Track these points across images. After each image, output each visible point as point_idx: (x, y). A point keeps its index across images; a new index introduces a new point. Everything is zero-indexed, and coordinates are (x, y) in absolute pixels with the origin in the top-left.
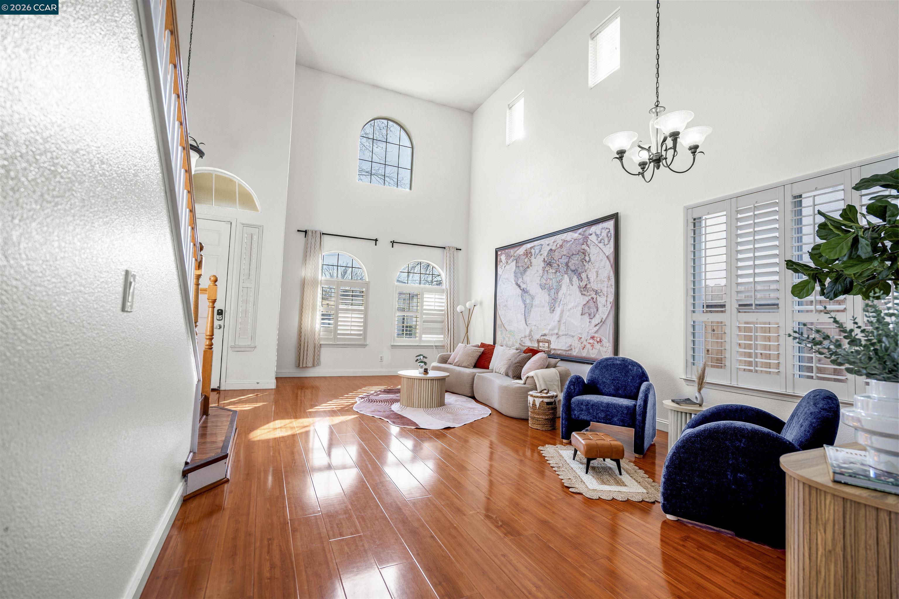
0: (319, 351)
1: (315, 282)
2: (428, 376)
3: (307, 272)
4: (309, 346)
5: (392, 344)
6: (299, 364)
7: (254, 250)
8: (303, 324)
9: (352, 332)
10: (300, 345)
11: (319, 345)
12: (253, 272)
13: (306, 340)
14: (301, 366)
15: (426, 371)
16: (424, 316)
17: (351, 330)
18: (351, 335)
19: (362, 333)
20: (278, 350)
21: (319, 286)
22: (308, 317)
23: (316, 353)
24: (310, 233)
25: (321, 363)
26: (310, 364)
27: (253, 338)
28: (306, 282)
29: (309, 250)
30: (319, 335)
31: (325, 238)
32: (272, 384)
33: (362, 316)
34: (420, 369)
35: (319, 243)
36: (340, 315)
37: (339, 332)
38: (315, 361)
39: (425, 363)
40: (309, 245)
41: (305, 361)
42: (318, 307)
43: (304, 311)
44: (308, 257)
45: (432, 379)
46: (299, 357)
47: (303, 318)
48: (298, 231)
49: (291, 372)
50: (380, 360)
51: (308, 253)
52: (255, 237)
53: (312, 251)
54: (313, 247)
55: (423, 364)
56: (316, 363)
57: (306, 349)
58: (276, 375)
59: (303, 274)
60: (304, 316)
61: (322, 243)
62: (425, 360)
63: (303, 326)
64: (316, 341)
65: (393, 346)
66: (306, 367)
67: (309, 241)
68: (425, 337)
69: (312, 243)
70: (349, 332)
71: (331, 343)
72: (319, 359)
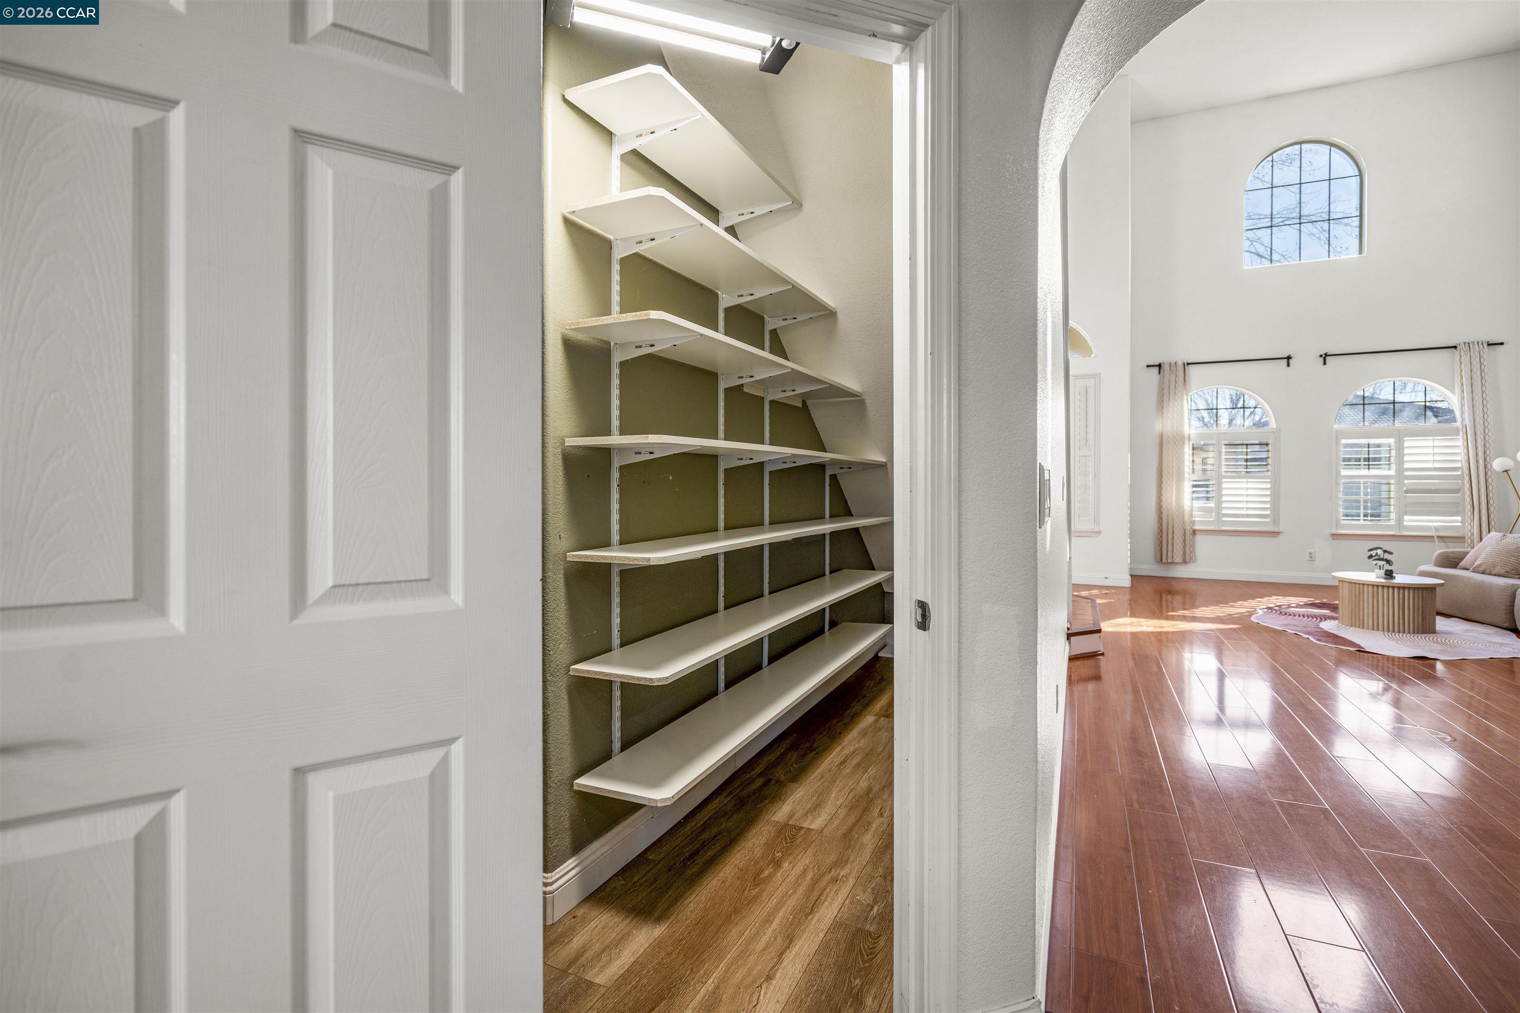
0: (1193, 541)
1: (1179, 439)
2: (1395, 581)
3: (1164, 424)
4: (1176, 532)
5: (1334, 532)
6: (1161, 557)
7: (1091, 408)
8: (1164, 500)
9: (1249, 512)
10: (1162, 531)
11: (1191, 531)
12: (1091, 436)
13: (1170, 524)
14: (1164, 560)
15: (1389, 574)
16: (1406, 481)
17: (1248, 508)
18: (1248, 516)
19: (1268, 512)
20: (1131, 536)
21: (1187, 442)
22: (1172, 490)
23: (1187, 544)
24: (1166, 367)
25: (1198, 558)
26: (1178, 558)
27: (1096, 520)
28: (1164, 439)
29: (1166, 391)
30: (1191, 516)
31: (1192, 369)
32: (1126, 582)
33: (1269, 486)
34: (1377, 571)
35: (1182, 379)
36: (1224, 486)
37: (1224, 512)
38: (1187, 556)
39: (1389, 562)
40: (1166, 385)
41: (1169, 554)
42: (1186, 475)
43: (1164, 482)
44: (1165, 403)
45: (1402, 588)
46: (1161, 549)
47: (1163, 492)
48: (1148, 366)
49: (1150, 568)
50: (1308, 558)
51: (1166, 397)
52: (1091, 392)
53: (1171, 393)
54: (1172, 387)
55: (1384, 563)
56: (1188, 558)
57: (1170, 536)
58: (1131, 569)
59: (1158, 427)
60: (1164, 488)
61: (1187, 378)
62: (1387, 556)
63: (1164, 504)
64: (1187, 525)
65: (1335, 536)
66: (1173, 563)
67: (1166, 379)
68: (1410, 521)
69: (1172, 381)
70: (1244, 512)
71: (1212, 528)
72: (1193, 551)
